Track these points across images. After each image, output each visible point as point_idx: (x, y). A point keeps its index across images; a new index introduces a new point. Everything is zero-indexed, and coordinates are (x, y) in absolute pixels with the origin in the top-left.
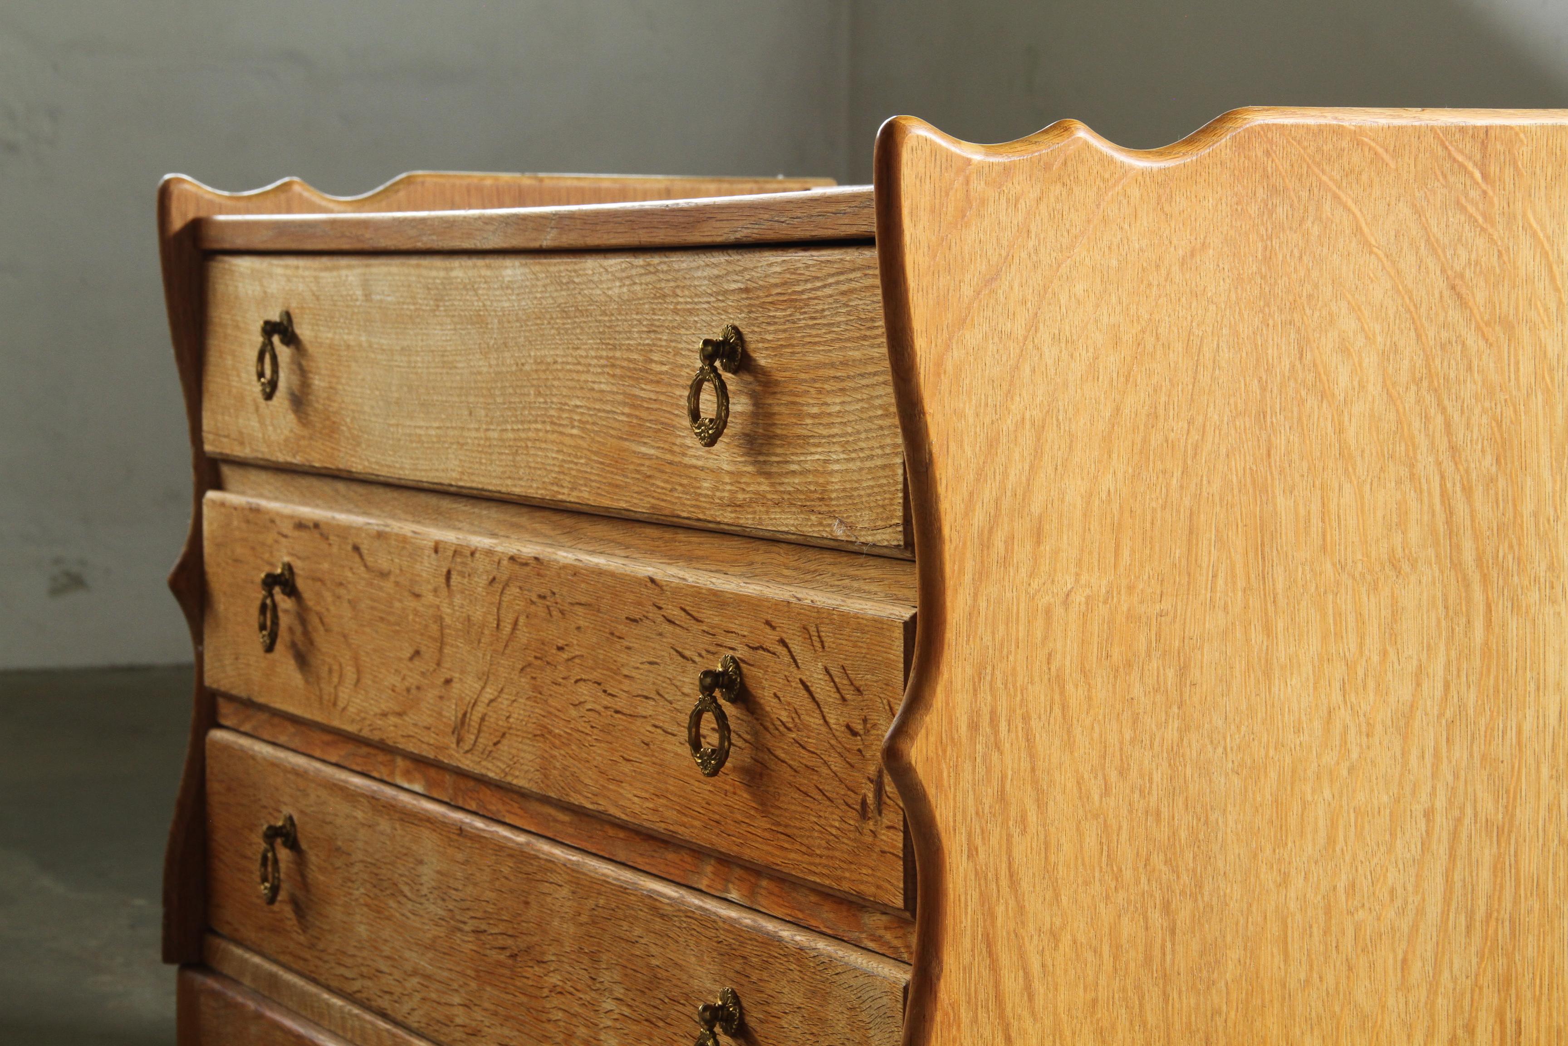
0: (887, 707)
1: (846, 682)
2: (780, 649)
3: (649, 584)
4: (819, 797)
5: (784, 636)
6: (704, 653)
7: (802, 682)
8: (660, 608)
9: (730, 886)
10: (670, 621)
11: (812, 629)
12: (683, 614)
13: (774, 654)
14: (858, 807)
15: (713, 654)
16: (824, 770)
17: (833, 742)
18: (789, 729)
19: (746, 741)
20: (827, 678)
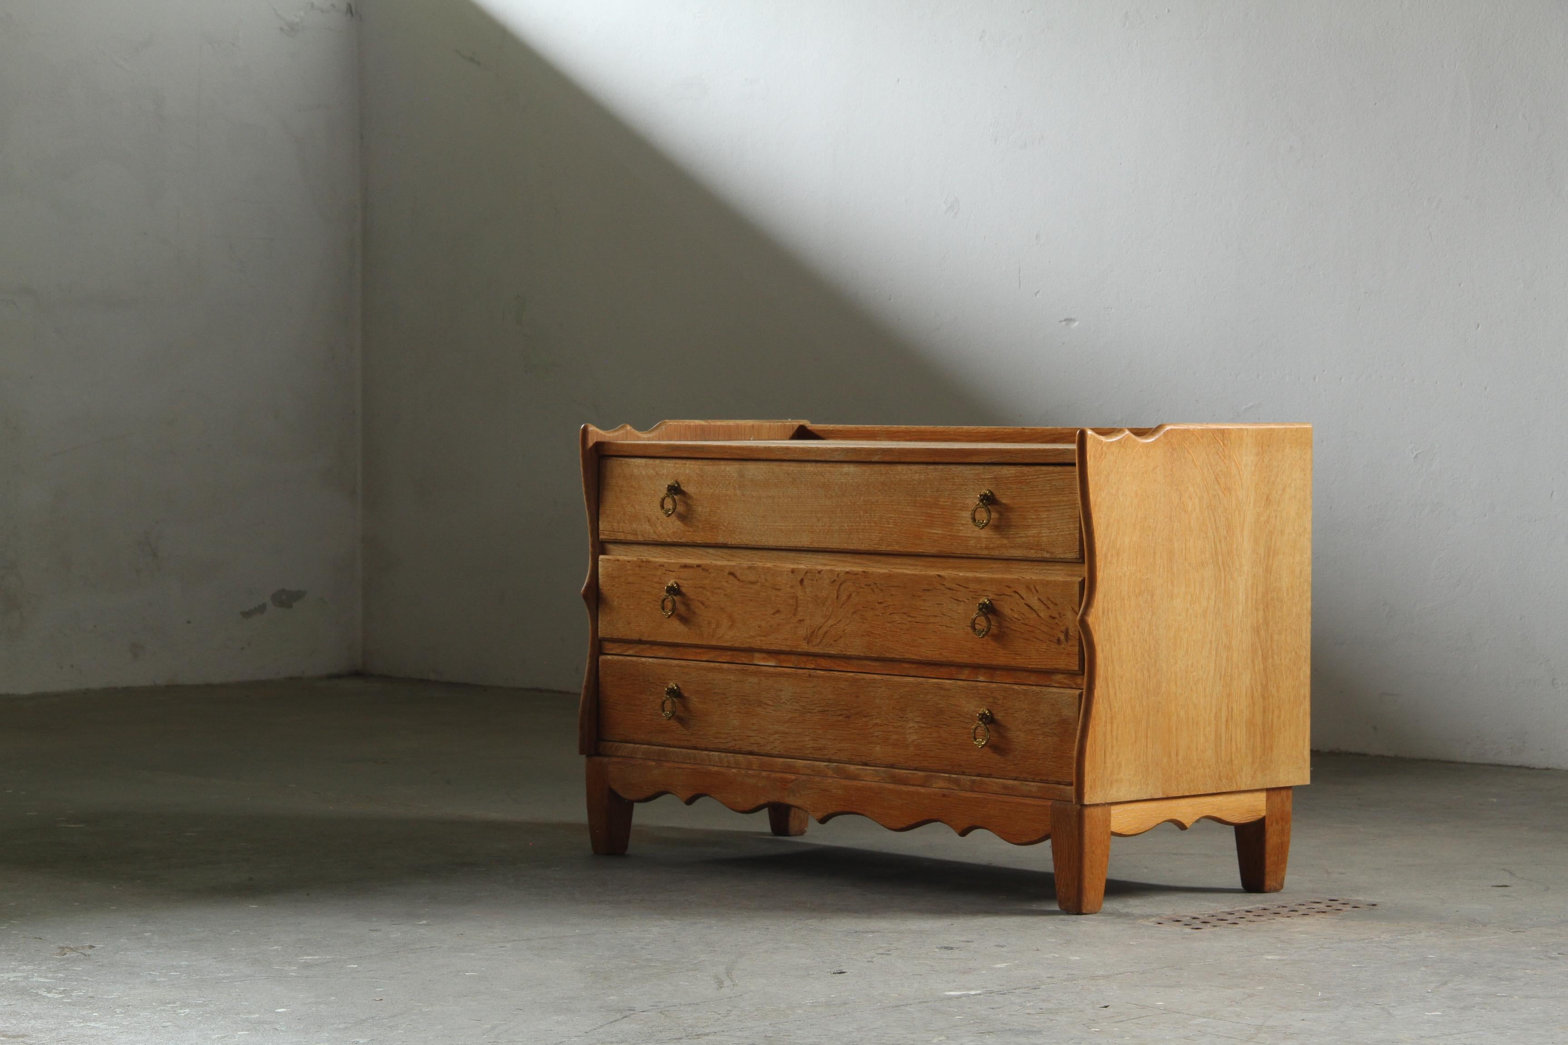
0: (1071, 609)
1: (1049, 602)
2: (1013, 594)
3: (937, 577)
4: (1034, 640)
5: (1016, 590)
6: (970, 599)
7: (1025, 604)
8: (944, 585)
9: (979, 676)
10: (949, 589)
11: (1032, 587)
12: (958, 586)
13: (1011, 596)
14: (1056, 641)
15: (976, 598)
16: (1038, 631)
17: (1043, 622)
18: (1019, 620)
19: (994, 625)
20: (1040, 602)
